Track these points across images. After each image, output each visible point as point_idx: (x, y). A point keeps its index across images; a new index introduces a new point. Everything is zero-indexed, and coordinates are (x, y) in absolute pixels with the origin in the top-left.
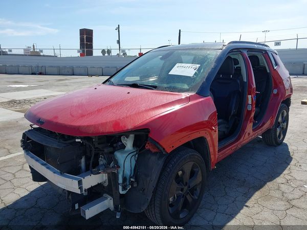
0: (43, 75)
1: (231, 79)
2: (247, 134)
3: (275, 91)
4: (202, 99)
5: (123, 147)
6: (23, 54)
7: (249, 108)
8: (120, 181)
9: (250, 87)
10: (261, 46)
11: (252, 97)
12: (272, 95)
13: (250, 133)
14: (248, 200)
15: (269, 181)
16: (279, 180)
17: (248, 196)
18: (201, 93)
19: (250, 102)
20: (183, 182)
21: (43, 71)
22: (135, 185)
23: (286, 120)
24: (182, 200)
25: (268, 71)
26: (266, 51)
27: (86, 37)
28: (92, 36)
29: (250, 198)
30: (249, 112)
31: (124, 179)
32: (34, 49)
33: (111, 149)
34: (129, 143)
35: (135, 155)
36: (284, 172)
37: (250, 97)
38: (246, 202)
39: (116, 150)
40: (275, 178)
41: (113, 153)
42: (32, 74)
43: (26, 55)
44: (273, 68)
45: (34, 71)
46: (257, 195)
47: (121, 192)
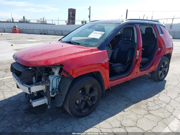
0: (46, 34)
1: (130, 41)
2: (135, 73)
3: (159, 49)
4: (100, 51)
5: (53, 73)
6: (36, 22)
7: (137, 58)
8: (51, 90)
9: (138, 46)
10: (153, 22)
11: (139, 52)
12: (157, 51)
13: (137, 72)
14: (126, 108)
15: (143, 100)
16: (150, 99)
17: (127, 106)
18: (100, 48)
19: (138, 54)
20: (85, 94)
21: (46, 33)
22: (58, 93)
23: (167, 66)
24: (84, 103)
25: (156, 37)
26: (155, 25)
27: (72, 13)
28: (75, 13)
30: (137, 60)
31: (53, 89)
32: (43, 20)
33: (47, 74)
34: (56, 72)
35: (58, 78)
36: (155, 96)
37: (138, 51)
38: (124, 109)
39: (50, 75)
40: (148, 98)
41: (48, 76)
42: (41, 34)
43: (38, 23)
44: (159, 35)
45: (42, 32)
46: (134, 106)
47: (51, 96)
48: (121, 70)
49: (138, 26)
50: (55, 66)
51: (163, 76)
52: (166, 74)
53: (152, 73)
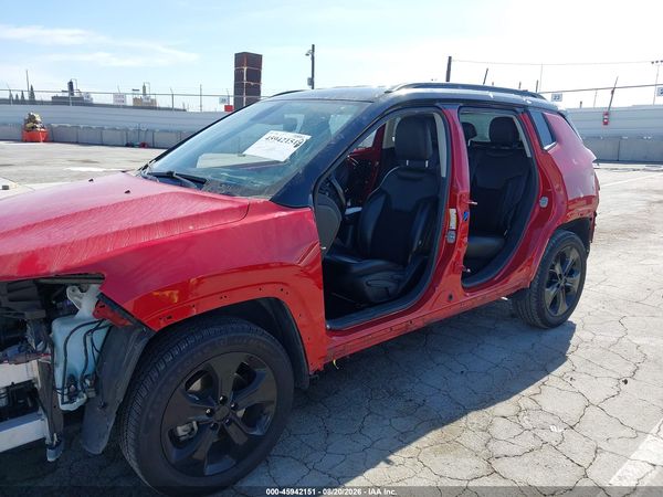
0: (149, 147)
2: (444, 297)
3: (544, 202)
4: (284, 214)
5: (73, 310)
6: (111, 102)
7: (451, 238)
8: (59, 382)
9: (453, 191)
10: (518, 97)
11: (457, 214)
12: (537, 210)
13: (451, 294)
14: (401, 447)
15: (477, 409)
16: (502, 408)
17: (405, 439)
18: (285, 198)
19: (453, 225)
20: (216, 399)
21: (149, 141)
22: (92, 394)
23: (579, 269)
24: (211, 437)
25: (529, 156)
26: (525, 107)
27: (248, 70)
28: (260, 68)
29: (409, 443)
30: (450, 248)
31: (71, 379)
32: (144, 94)
34: (86, 305)
35: (92, 331)
36: (524, 393)
37: (453, 212)
38: (392, 453)
40: (494, 403)
42: (128, 145)
43: (118, 107)
44: (542, 147)
45: (132, 139)
46: (433, 436)
48: (386, 288)
49: (453, 111)
50: (81, 276)
51: (563, 308)
52: (572, 298)
53: (518, 295)
